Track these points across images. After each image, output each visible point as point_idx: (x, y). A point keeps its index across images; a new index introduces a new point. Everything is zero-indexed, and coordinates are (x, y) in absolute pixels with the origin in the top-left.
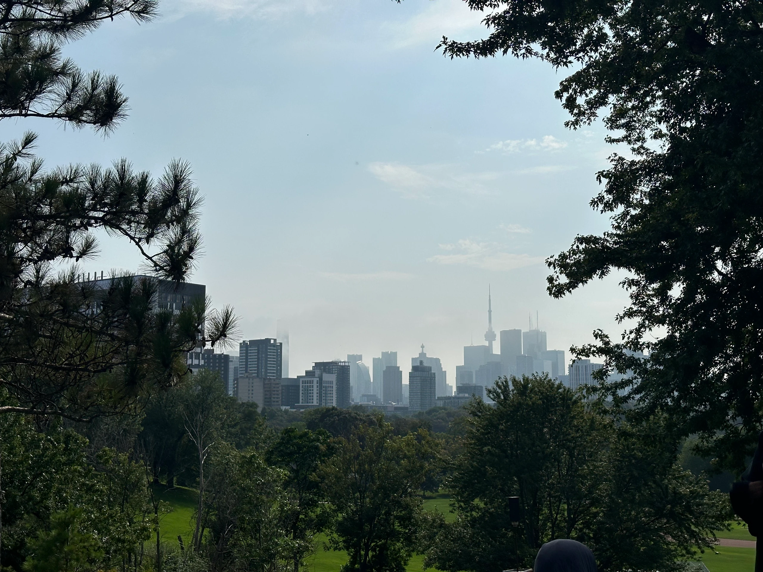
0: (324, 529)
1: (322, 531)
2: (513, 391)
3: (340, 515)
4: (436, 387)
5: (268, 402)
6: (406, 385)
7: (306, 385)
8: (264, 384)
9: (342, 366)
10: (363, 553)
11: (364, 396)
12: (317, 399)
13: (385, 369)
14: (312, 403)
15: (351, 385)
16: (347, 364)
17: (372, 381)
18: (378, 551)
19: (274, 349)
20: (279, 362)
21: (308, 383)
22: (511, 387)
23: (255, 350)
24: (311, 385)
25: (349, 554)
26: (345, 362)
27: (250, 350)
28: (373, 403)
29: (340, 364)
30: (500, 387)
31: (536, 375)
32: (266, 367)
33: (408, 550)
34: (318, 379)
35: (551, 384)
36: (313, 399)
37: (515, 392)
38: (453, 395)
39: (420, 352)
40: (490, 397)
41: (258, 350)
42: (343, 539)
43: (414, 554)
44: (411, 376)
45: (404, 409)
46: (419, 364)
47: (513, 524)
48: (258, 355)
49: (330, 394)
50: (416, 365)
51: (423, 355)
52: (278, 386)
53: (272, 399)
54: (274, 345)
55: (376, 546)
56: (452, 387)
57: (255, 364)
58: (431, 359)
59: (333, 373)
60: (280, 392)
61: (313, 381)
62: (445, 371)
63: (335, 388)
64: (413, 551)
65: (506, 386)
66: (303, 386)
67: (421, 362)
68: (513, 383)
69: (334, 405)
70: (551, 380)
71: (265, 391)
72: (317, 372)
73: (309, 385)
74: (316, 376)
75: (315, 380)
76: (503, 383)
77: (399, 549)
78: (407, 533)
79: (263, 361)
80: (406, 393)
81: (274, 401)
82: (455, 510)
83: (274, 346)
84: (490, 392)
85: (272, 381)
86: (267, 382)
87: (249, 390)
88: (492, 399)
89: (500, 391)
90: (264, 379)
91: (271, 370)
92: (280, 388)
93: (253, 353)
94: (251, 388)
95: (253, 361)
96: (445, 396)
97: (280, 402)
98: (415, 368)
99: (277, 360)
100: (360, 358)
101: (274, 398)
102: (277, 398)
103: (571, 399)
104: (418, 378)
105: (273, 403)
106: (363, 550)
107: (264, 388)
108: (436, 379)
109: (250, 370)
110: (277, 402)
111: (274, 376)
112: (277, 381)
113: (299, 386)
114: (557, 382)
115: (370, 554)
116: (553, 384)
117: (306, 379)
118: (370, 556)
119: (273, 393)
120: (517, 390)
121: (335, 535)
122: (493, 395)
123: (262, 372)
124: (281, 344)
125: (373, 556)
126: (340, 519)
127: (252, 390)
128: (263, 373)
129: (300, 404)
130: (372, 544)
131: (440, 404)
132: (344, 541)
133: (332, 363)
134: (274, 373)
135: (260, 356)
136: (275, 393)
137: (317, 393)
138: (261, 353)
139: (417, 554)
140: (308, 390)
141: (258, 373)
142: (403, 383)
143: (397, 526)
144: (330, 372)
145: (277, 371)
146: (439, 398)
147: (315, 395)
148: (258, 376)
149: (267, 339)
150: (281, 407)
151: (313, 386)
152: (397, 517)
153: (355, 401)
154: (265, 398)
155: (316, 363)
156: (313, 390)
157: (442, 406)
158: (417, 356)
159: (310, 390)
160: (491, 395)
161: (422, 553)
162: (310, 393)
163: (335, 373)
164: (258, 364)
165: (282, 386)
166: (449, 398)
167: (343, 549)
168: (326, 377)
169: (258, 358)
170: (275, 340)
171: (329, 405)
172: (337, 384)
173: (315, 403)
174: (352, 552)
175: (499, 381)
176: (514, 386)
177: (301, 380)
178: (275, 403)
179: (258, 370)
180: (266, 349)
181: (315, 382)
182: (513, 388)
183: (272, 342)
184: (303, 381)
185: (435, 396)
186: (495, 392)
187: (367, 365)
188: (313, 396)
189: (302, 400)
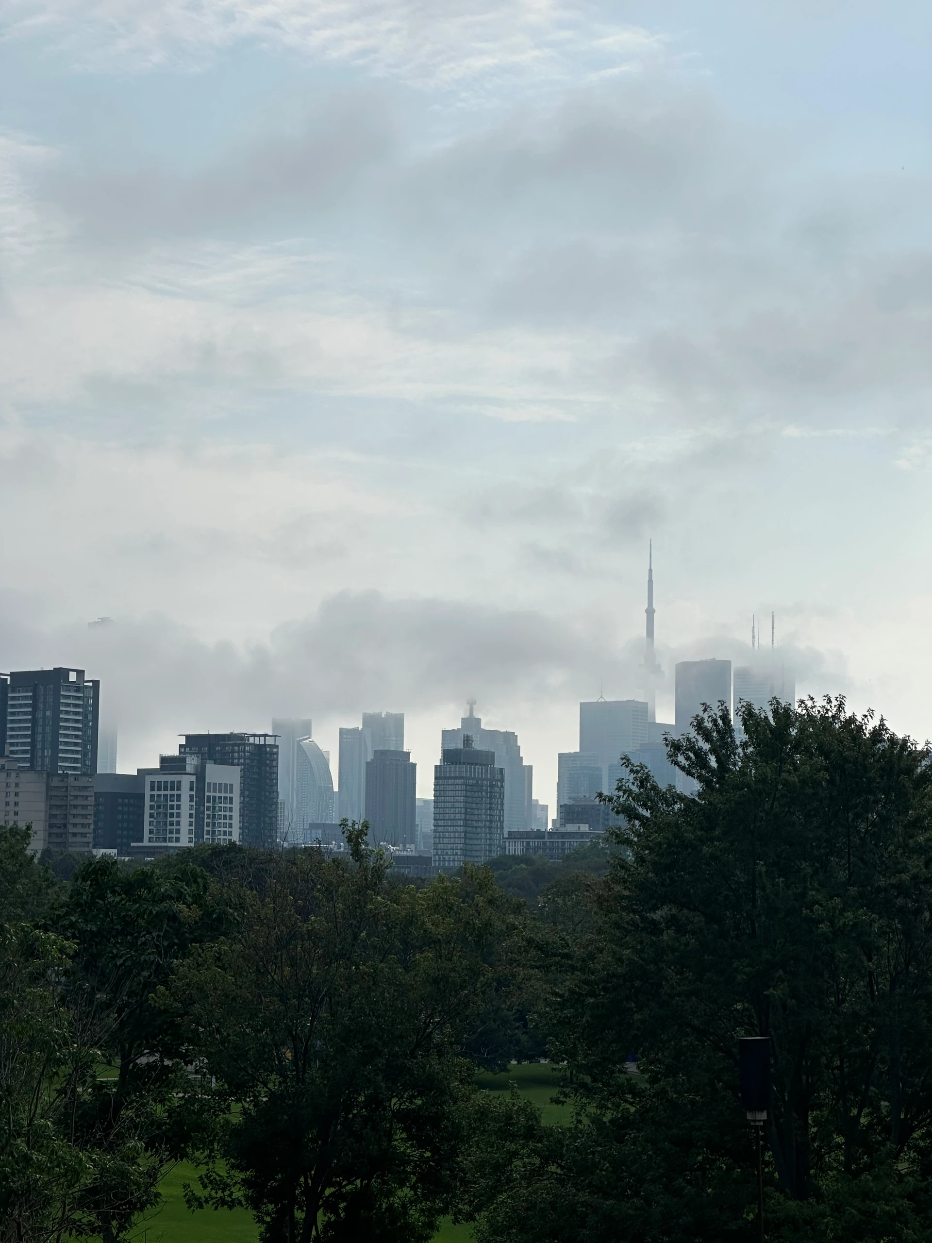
0: (189, 1150)
1: (184, 1155)
2: (745, 745)
3: (236, 1107)
4: (506, 807)
5: (59, 835)
6: (426, 801)
7: (162, 793)
8: (49, 788)
9: (259, 746)
10: (299, 1215)
11: (314, 826)
12: (190, 831)
13: (370, 757)
14: (178, 840)
15: (281, 797)
16: (270, 741)
17: (336, 789)
18: (344, 1209)
19: (78, 698)
20: (90, 732)
21: (166, 789)
22: (740, 736)
23: (26, 698)
24: (175, 792)
25: (261, 1221)
26: (265, 736)
27: (13, 698)
28: (340, 847)
29: (251, 740)
30: (707, 738)
31: (809, 703)
32: (55, 743)
33: (429, 1210)
34: (193, 778)
35: (852, 727)
36: (178, 831)
37: (751, 749)
38: (550, 826)
39: (467, 715)
40: (677, 763)
41: (34, 698)
42: (242, 1176)
43: (444, 1221)
44: (440, 775)
45: (421, 861)
46: (460, 746)
47: (749, 1117)
48: (33, 713)
49: (225, 817)
50: (452, 746)
51: (471, 722)
52: (86, 794)
53: (70, 827)
54: (78, 687)
55: (339, 1196)
56: (545, 808)
57: (25, 736)
58: (493, 734)
59: (232, 764)
60: (91, 810)
61: (179, 782)
62: (530, 768)
63: (236, 805)
64: (444, 1211)
65: (727, 730)
66: (152, 796)
67: (467, 740)
68: (745, 724)
69: (236, 837)
70: (852, 720)
71: (51, 807)
72: (192, 762)
73: (169, 792)
74: (189, 769)
75: (186, 781)
76: (715, 721)
77: (404, 1206)
78: (427, 1161)
79: (48, 729)
80: (425, 823)
81: (74, 835)
82: (566, 1095)
83: (78, 690)
84: (676, 747)
85: (71, 779)
86: (55, 782)
87: (7, 804)
88: (683, 768)
89: (706, 746)
90: (49, 775)
91: (67, 751)
92: (92, 800)
93: (21, 706)
94: (12, 799)
95: (20, 729)
96: (529, 830)
97: (90, 838)
98: (449, 756)
99: (86, 725)
100: (307, 729)
101: (75, 825)
102: (83, 825)
103: (909, 771)
104: (459, 781)
105: (71, 839)
106: (300, 1208)
107: (49, 797)
108: (506, 784)
109: (12, 752)
110: (84, 835)
111: (75, 769)
112: (84, 781)
113: (142, 797)
114: (872, 725)
115: (321, 1217)
116: (860, 728)
117: (163, 778)
118: (320, 1227)
119: (74, 812)
120: (757, 746)
121: (221, 1168)
122: (688, 758)
123: (43, 757)
124: (96, 683)
125: (328, 1225)
126: (236, 1118)
127: (16, 804)
128: (47, 760)
129: (146, 843)
130: (328, 1192)
131: (516, 849)
132: (246, 1182)
133: (231, 736)
134: (76, 760)
135: (40, 715)
136: (79, 811)
137: (191, 816)
138: (41, 706)
139: (456, 1221)
140: (165, 806)
141: (32, 760)
142: (418, 796)
143: (400, 1142)
144: (224, 760)
145: (85, 755)
146: (512, 836)
147: (185, 820)
148: (32, 768)
149: (58, 671)
150: (94, 851)
151: (179, 796)
152: (402, 1116)
153: (290, 839)
154: (51, 826)
155: (188, 737)
156: (179, 807)
157: (519, 853)
158: (458, 725)
159: (172, 807)
160: (681, 759)
161: (470, 1217)
162: (172, 815)
163: (238, 765)
164: (33, 736)
165: (97, 795)
166: (540, 834)
167: (240, 1203)
168: (216, 773)
169: (34, 721)
170: (80, 673)
171: (222, 840)
172: (242, 794)
173: (185, 841)
174: (268, 1214)
175: (706, 716)
176: (747, 731)
177: (148, 779)
178: (78, 839)
179: (33, 751)
180: (57, 696)
181: (185, 786)
182: (745, 737)
183: (73, 677)
184: (152, 783)
185: (502, 828)
186: (692, 747)
187: (323, 747)
188: (178, 823)
189: (151, 832)
